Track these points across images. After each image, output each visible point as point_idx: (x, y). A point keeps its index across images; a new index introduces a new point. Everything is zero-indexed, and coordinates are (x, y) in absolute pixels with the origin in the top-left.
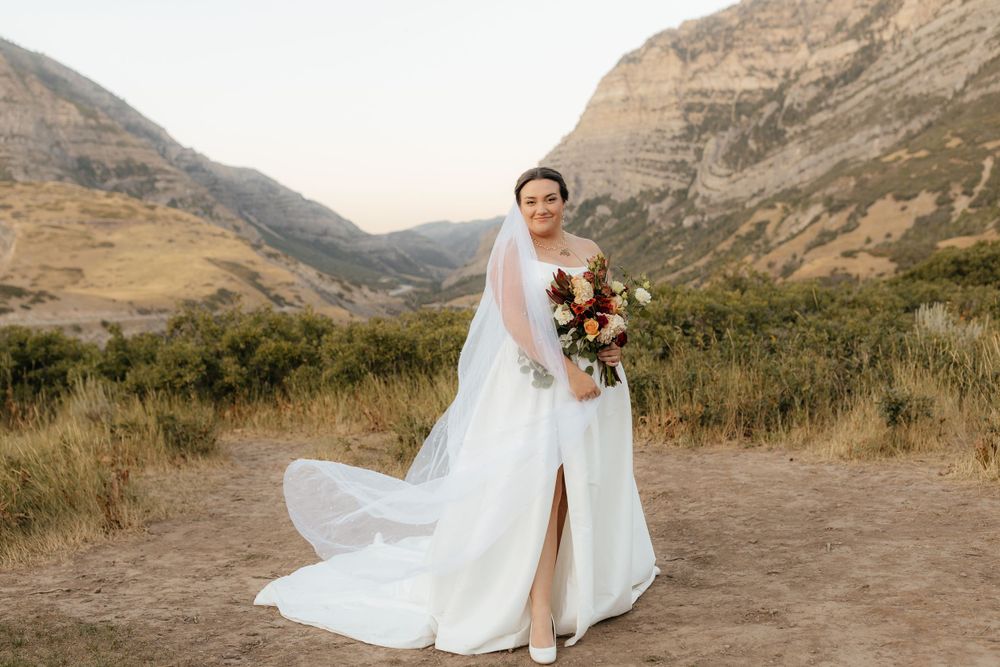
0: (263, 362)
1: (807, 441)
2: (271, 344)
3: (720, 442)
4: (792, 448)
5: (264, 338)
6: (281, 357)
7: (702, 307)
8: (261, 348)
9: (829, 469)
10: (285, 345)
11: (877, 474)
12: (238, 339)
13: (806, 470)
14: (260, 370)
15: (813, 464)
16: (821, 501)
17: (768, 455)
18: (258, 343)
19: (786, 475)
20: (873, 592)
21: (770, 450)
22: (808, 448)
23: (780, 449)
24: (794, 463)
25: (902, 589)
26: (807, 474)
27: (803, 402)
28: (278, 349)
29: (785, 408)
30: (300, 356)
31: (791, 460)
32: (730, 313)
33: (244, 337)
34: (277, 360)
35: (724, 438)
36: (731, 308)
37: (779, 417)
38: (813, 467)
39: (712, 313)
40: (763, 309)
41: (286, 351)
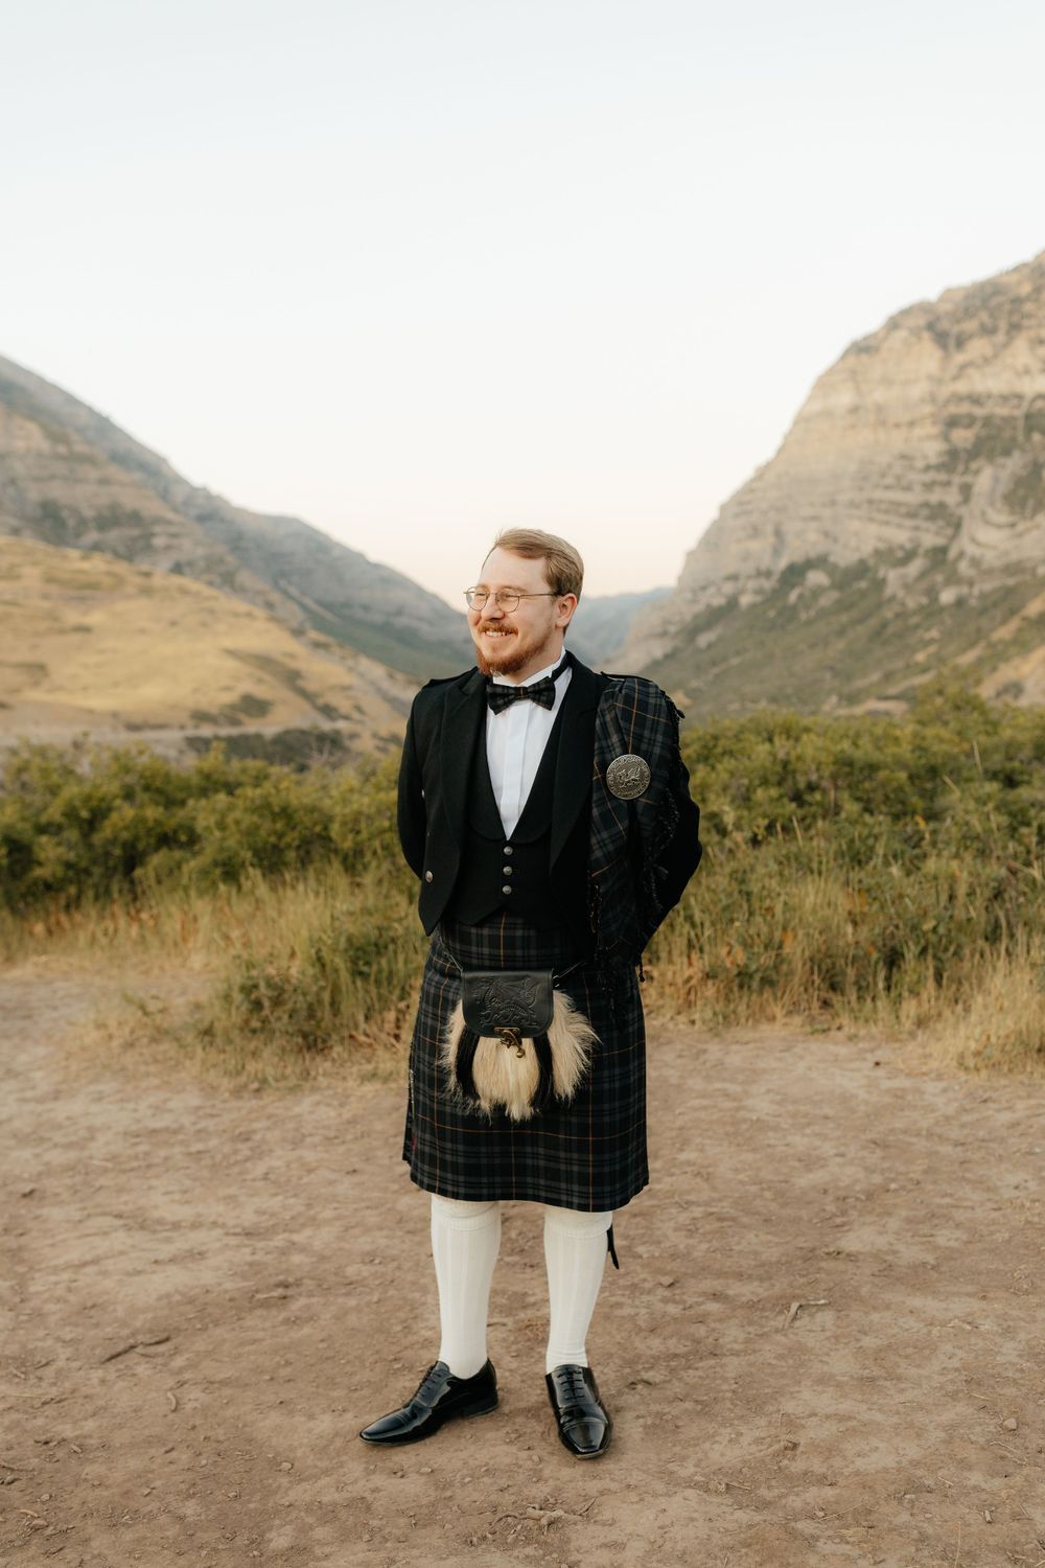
0: (113, 841)
1: (921, 1023)
2: (129, 812)
3: (773, 1019)
4: (892, 1037)
5: (118, 802)
6: (142, 832)
7: (831, 759)
8: (114, 816)
9: (931, 1087)
10: (152, 813)
11: (1009, 1108)
12: (77, 803)
13: (888, 1091)
14: (107, 854)
15: (908, 1075)
16: (869, 1170)
17: (844, 1051)
18: (110, 809)
19: (846, 1099)
20: (797, 1466)
21: (851, 1038)
22: (919, 1038)
23: (873, 1038)
24: (880, 1072)
25: (860, 1464)
26: (888, 1099)
27: (924, 951)
28: (141, 820)
29: (893, 959)
30: (175, 832)
31: (877, 1064)
32: (886, 767)
33: (88, 798)
34: (136, 838)
35: (778, 1012)
36: (889, 759)
37: (882, 975)
38: (907, 1083)
39: (847, 769)
40: (955, 758)
41: (151, 824)
